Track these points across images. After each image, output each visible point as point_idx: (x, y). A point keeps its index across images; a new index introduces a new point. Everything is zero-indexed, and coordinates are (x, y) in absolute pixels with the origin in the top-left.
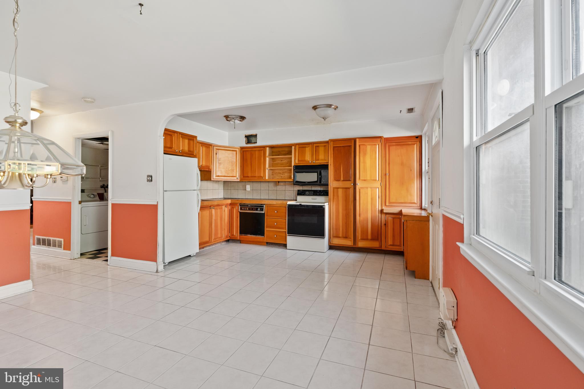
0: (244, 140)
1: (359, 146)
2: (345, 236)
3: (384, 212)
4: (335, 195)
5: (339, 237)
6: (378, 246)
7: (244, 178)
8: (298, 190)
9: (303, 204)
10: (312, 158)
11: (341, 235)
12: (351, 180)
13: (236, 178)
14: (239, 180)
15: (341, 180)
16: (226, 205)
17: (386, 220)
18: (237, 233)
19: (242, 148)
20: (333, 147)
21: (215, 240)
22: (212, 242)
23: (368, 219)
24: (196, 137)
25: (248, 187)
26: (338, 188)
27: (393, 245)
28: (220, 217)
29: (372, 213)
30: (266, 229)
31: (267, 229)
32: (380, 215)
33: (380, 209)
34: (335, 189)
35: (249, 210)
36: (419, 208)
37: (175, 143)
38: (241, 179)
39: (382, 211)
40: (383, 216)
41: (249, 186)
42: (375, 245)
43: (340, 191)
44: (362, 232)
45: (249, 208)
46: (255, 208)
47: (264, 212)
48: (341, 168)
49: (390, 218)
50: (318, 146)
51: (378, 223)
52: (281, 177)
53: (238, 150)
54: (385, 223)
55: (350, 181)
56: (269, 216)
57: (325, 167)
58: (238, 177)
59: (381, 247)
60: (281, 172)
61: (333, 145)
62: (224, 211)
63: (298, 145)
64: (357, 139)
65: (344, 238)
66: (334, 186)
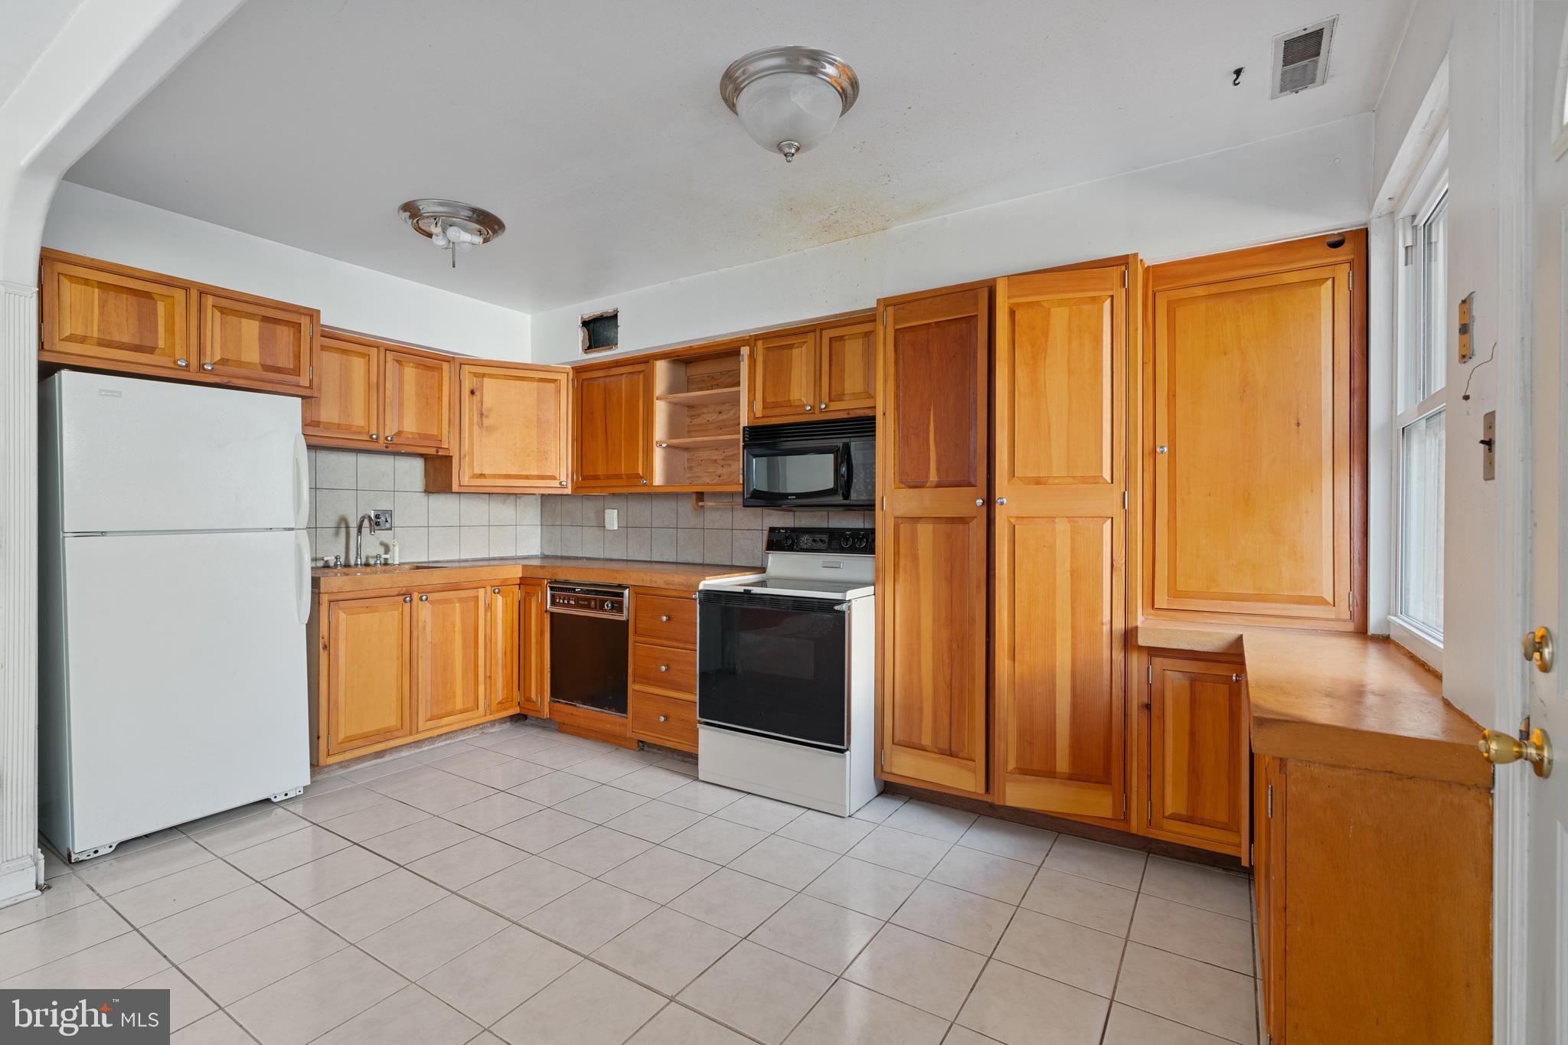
0: (579, 335)
1: (1012, 314)
2: (944, 744)
3: (1143, 641)
4: (902, 551)
5: (923, 749)
6: (1109, 814)
7: (587, 483)
8: (772, 530)
10: (817, 389)
11: (926, 741)
12: (973, 481)
13: (556, 484)
14: (568, 491)
15: (929, 484)
16: (499, 588)
17: (1150, 686)
18: (541, 692)
19: (579, 370)
20: (896, 331)
21: (430, 724)
22: (418, 732)
23: (1053, 676)
24: (313, 315)
25: (612, 519)
26: (915, 520)
27: (1190, 819)
28: (464, 632)
29: (1074, 646)
30: (633, 687)
31: (637, 687)
32: (1118, 656)
33: (1119, 625)
34: (902, 526)
35: (578, 606)
36: (1350, 627)
37: (170, 331)
38: (577, 487)
39: (1127, 638)
40: (1135, 659)
41: (616, 511)
42: (1096, 804)
43: (925, 531)
44: (1026, 738)
45: (577, 600)
46: (595, 599)
47: (624, 619)
48: (928, 426)
49: (1174, 677)
50: (841, 338)
51: (1106, 698)
52: (718, 478)
53: (563, 378)
54: (1145, 700)
55: (970, 485)
56: (642, 635)
57: (865, 426)
58: (563, 478)
59: (1126, 818)
60: (715, 455)
61: (896, 322)
62: (489, 607)
63: (762, 339)
64: (998, 281)
65: (942, 753)
66: (901, 511)
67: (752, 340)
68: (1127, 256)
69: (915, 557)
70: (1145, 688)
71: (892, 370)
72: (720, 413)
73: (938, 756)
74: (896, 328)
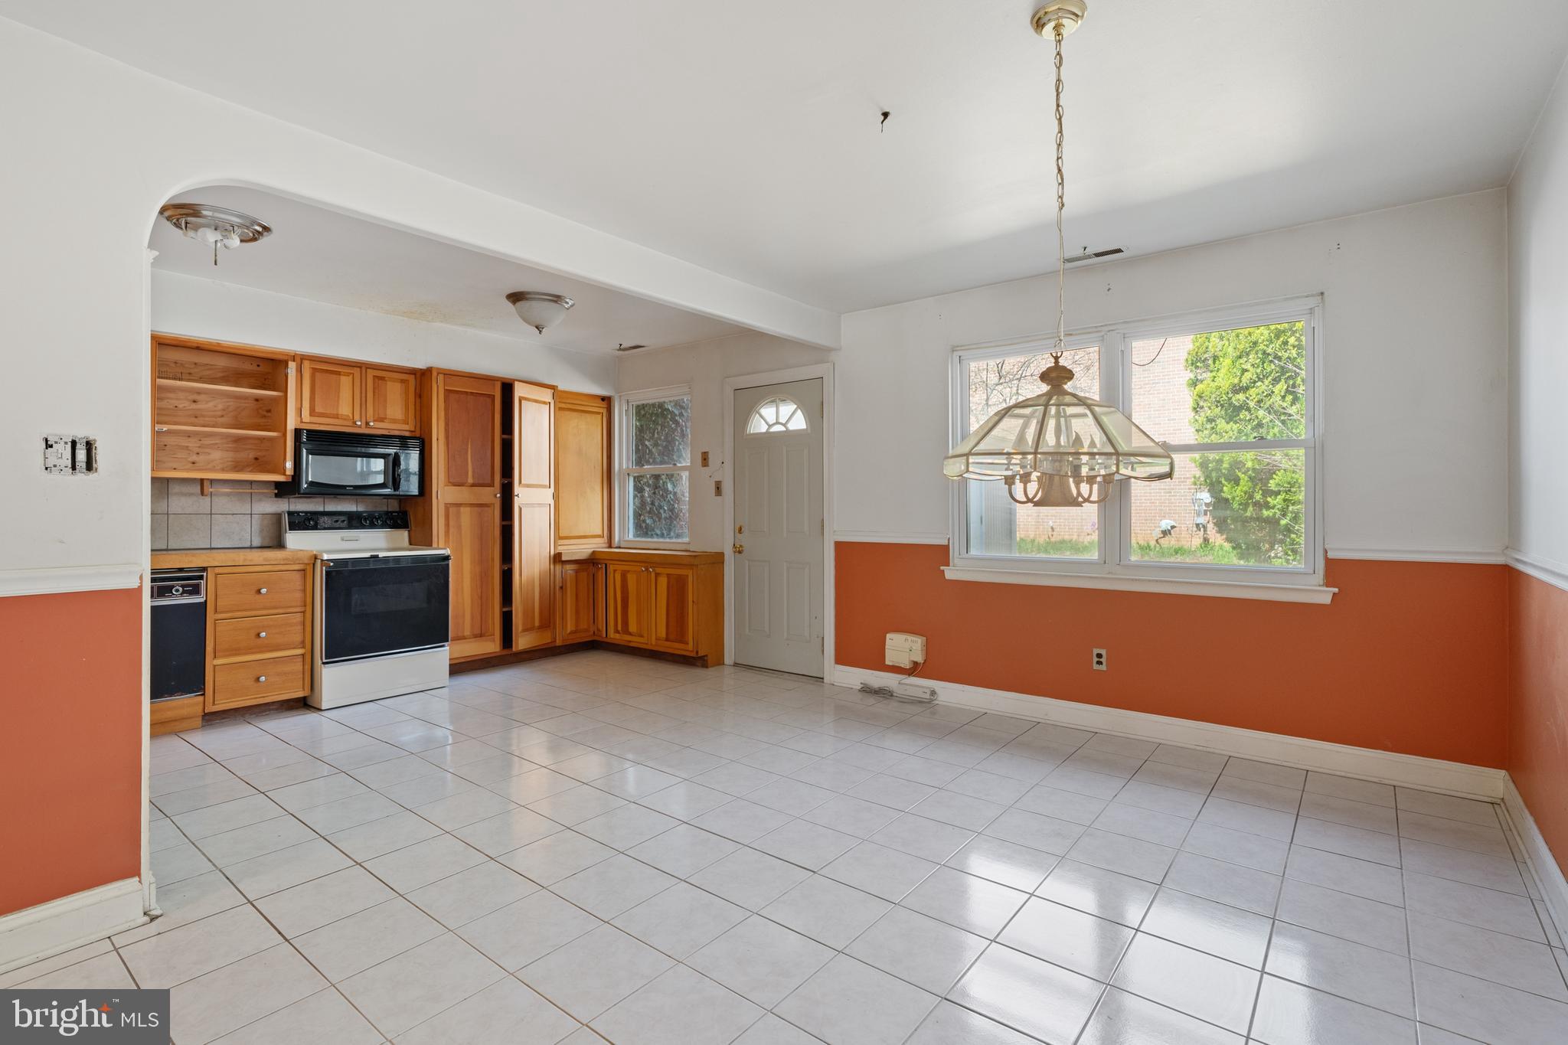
1: (520, 401)
2: (478, 632)
3: (564, 558)
4: (451, 523)
5: (464, 638)
6: (549, 641)
8: (290, 513)
9: (381, 555)
10: (364, 410)
11: (467, 633)
12: (492, 485)
15: (467, 485)
17: (563, 578)
20: (444, 390)
23: (534, 579)
26: (459, 505)
27: (575, 631)
29: (538, 565)
30: (211, 664)
31: (218, 662)
32: (552, 567)
33: (552, 553)
36: (607, 545)
39: (557, 558)
40: (558, 567)
42: (544, 638)
44: (526, 612)
47: (202, 600)
48: (467, 452)
49: (571, 572)
50: (382, 378)
51: (549, 587)
54: (561, 585)
55: (489, 486)
56: (224, 613)
59: (555, 641)
61: (449, 385)
63: (310, 360)
64: (516, 383)
65: (476, 636)
66: (450, 500)
67: (301, 359)
68: (554, 386)
69: (459, 527)
70: (561, 580)
71: (442, 414)
72: (194, 402)
73: (474, 639)
74: (446, 388)
